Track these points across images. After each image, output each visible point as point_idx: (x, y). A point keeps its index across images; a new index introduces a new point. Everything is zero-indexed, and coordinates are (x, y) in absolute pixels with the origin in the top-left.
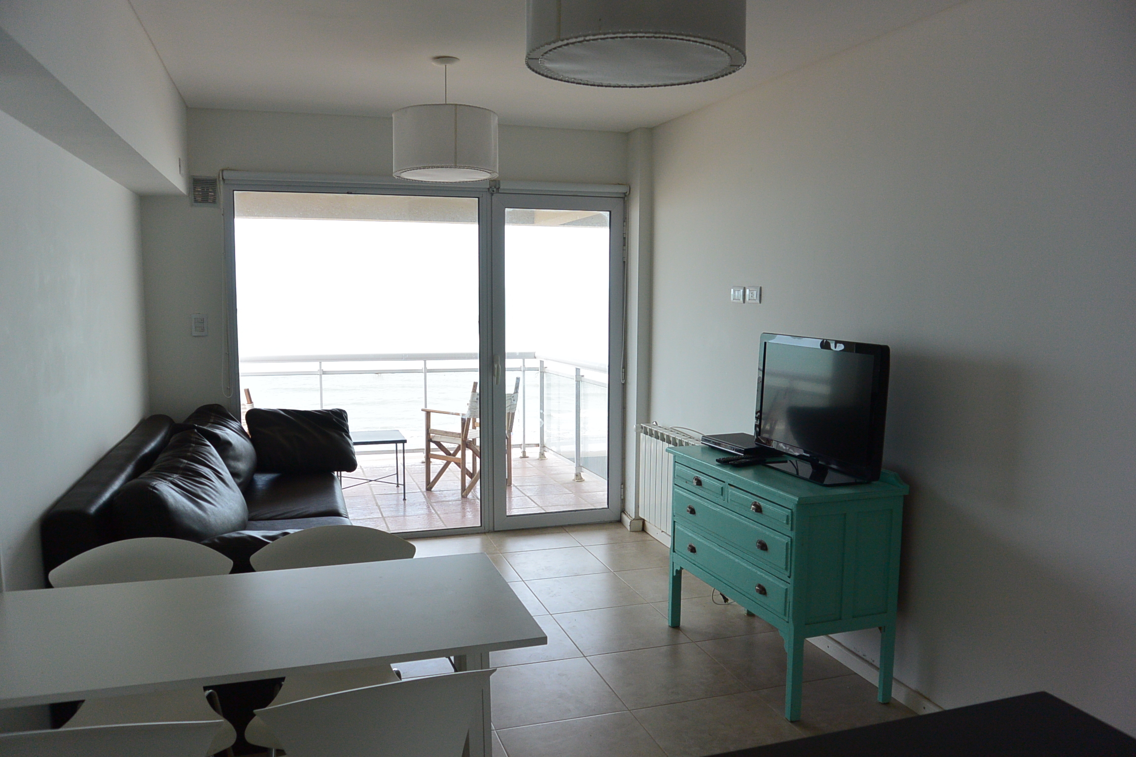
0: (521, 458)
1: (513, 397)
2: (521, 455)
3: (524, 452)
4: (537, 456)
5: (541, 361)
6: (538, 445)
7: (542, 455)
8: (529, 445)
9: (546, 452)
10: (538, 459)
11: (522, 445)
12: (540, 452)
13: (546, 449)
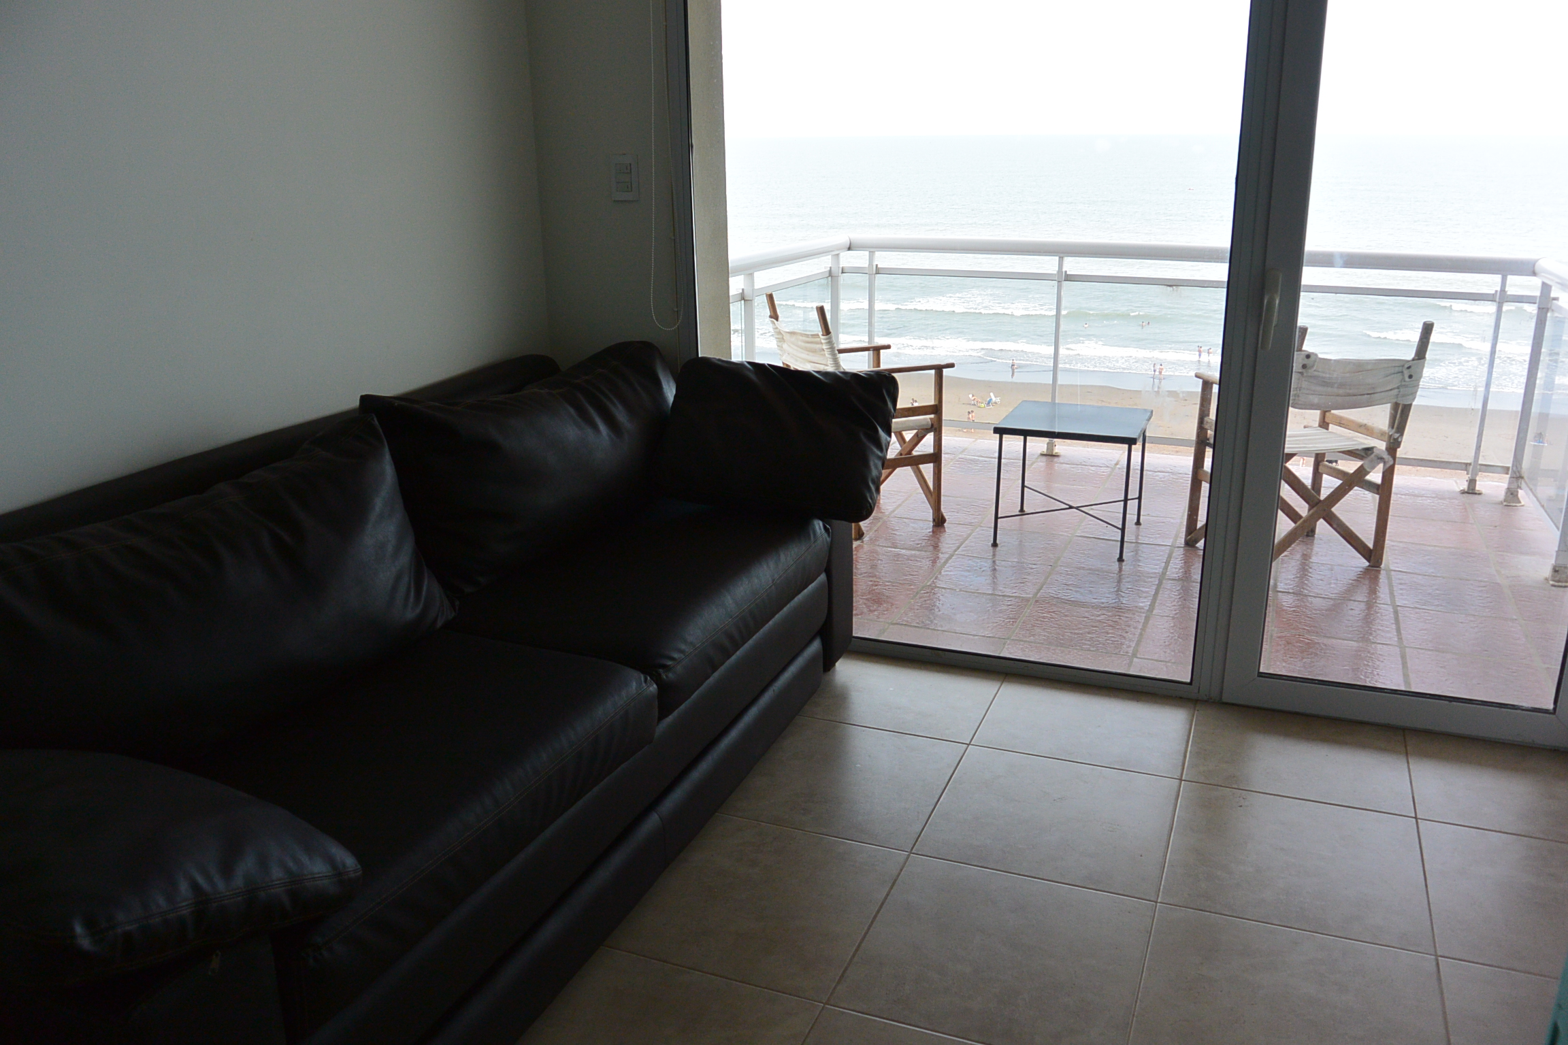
0: (1463, 492)
1: (1409, 368)
2: (1465, 486)
3: (1472, 482)
4: (1501, 494)
5: (1544, 284)
6: (1506, 470)
7: (1512, 495)
8: (1488, 468)
9: (1521, 489)
10: (1502, 503)
11: (1470, 464)
12: (1508, 488)
13: (1523, 485)
